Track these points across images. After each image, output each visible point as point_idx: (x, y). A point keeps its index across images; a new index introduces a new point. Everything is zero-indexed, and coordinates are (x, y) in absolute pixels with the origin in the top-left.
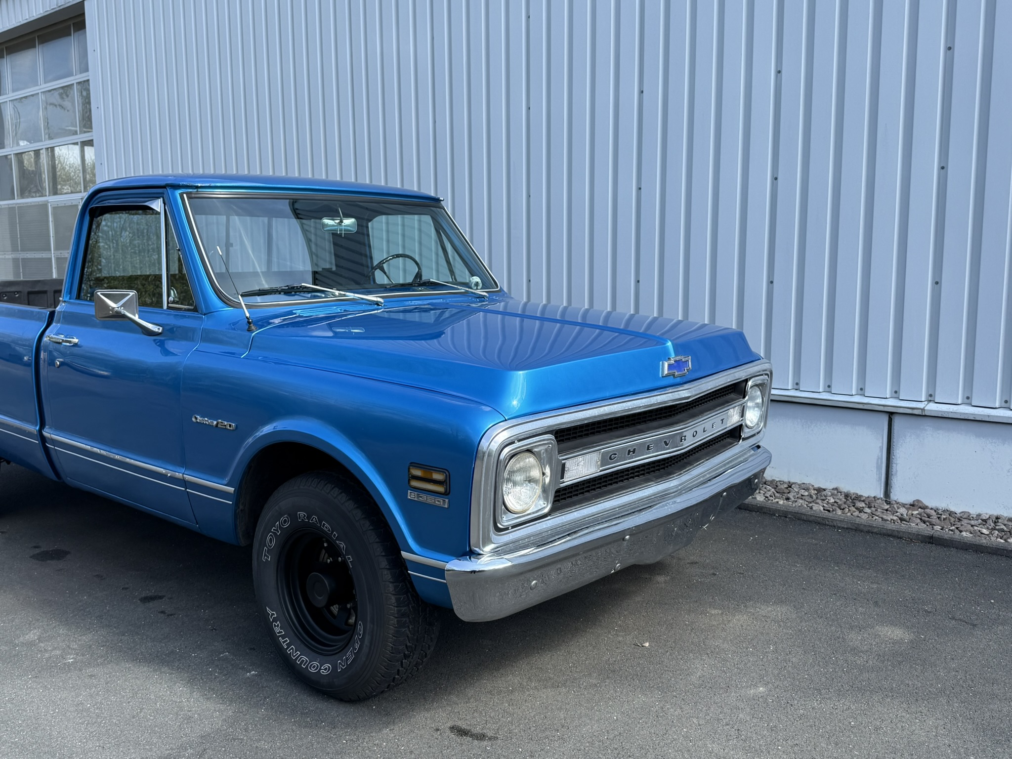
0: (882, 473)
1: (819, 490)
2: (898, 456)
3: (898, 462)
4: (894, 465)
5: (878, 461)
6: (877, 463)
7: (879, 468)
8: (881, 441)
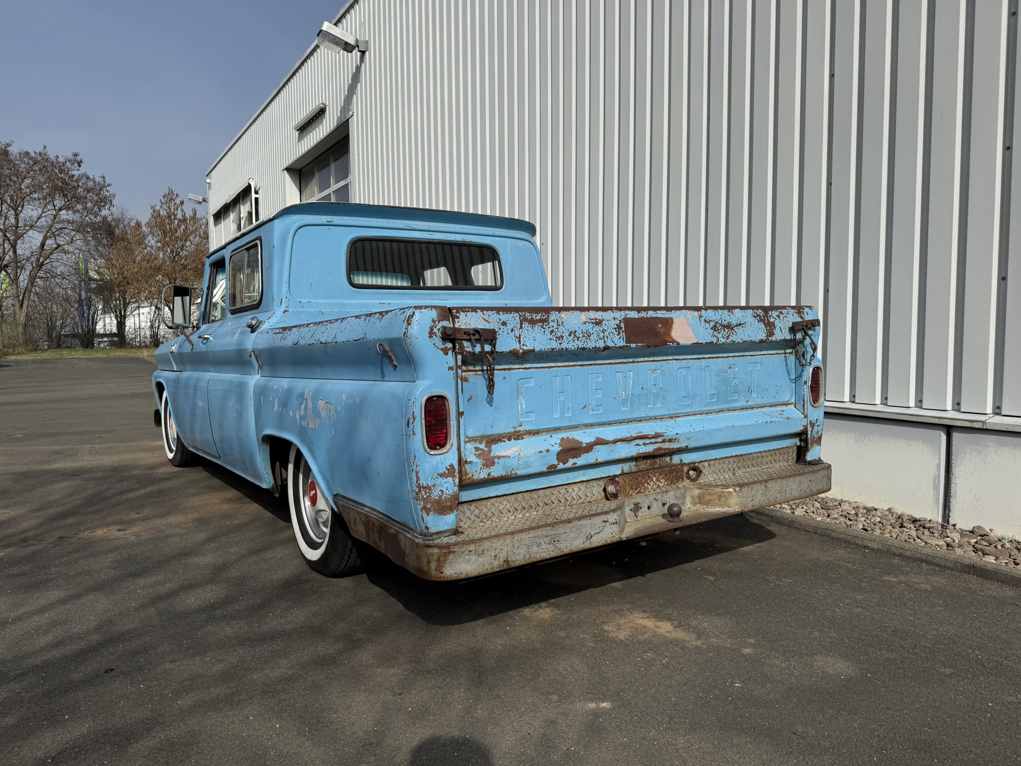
0: (939, 493)
1: (868, 510)
2: (957, 475)
3: (957, 482)
4: (953, 486)
5: (934, 480)
6: (934, 483)
7: (936, 488)
8: (938, 458)
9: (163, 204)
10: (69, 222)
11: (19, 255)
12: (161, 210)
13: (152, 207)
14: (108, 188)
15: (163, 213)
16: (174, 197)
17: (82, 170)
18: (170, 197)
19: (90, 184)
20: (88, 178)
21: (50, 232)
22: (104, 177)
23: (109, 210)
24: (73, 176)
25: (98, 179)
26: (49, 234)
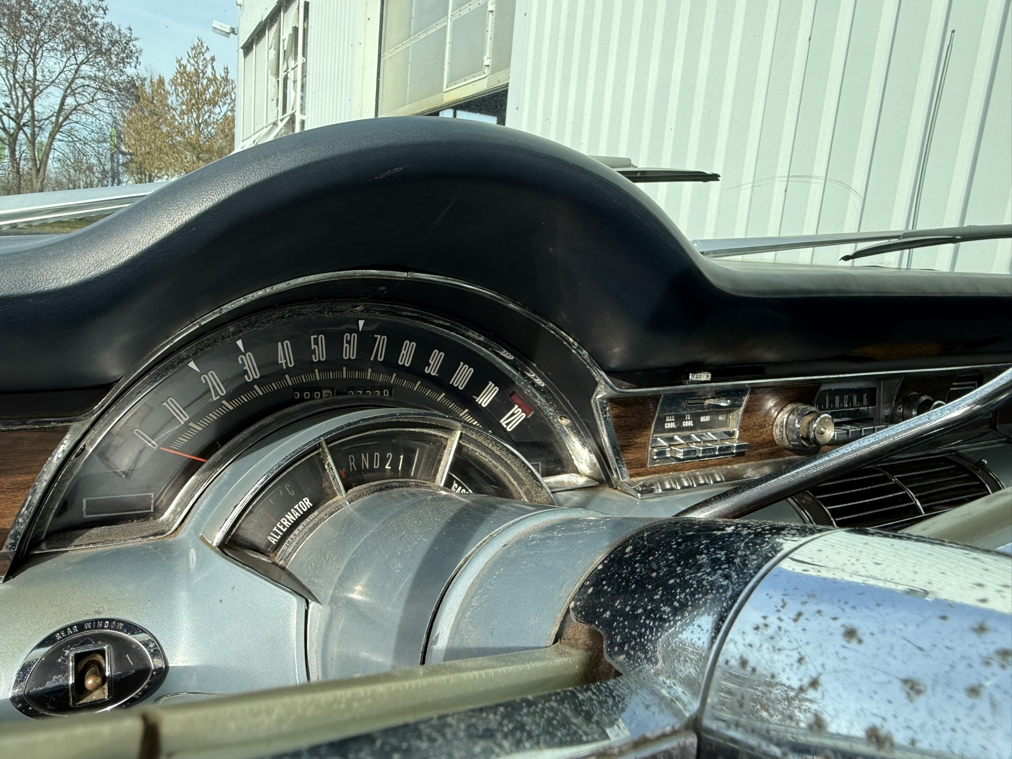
9: (190, 57)
10: (90, 77)
11: (38, 112)
12: (189, 66)
13: (179, 61)
14: (135, 43)
15: (190, 69)
16: (203, 50)
17: (108, 19)
18: (198, 50)
19: (116, 36)
20: (113, 28)
21: (70, 90)
22: (131, 30)
23: (135, 67)
24: (96, 24)
25: (124, 31)
26: (69, 91)
